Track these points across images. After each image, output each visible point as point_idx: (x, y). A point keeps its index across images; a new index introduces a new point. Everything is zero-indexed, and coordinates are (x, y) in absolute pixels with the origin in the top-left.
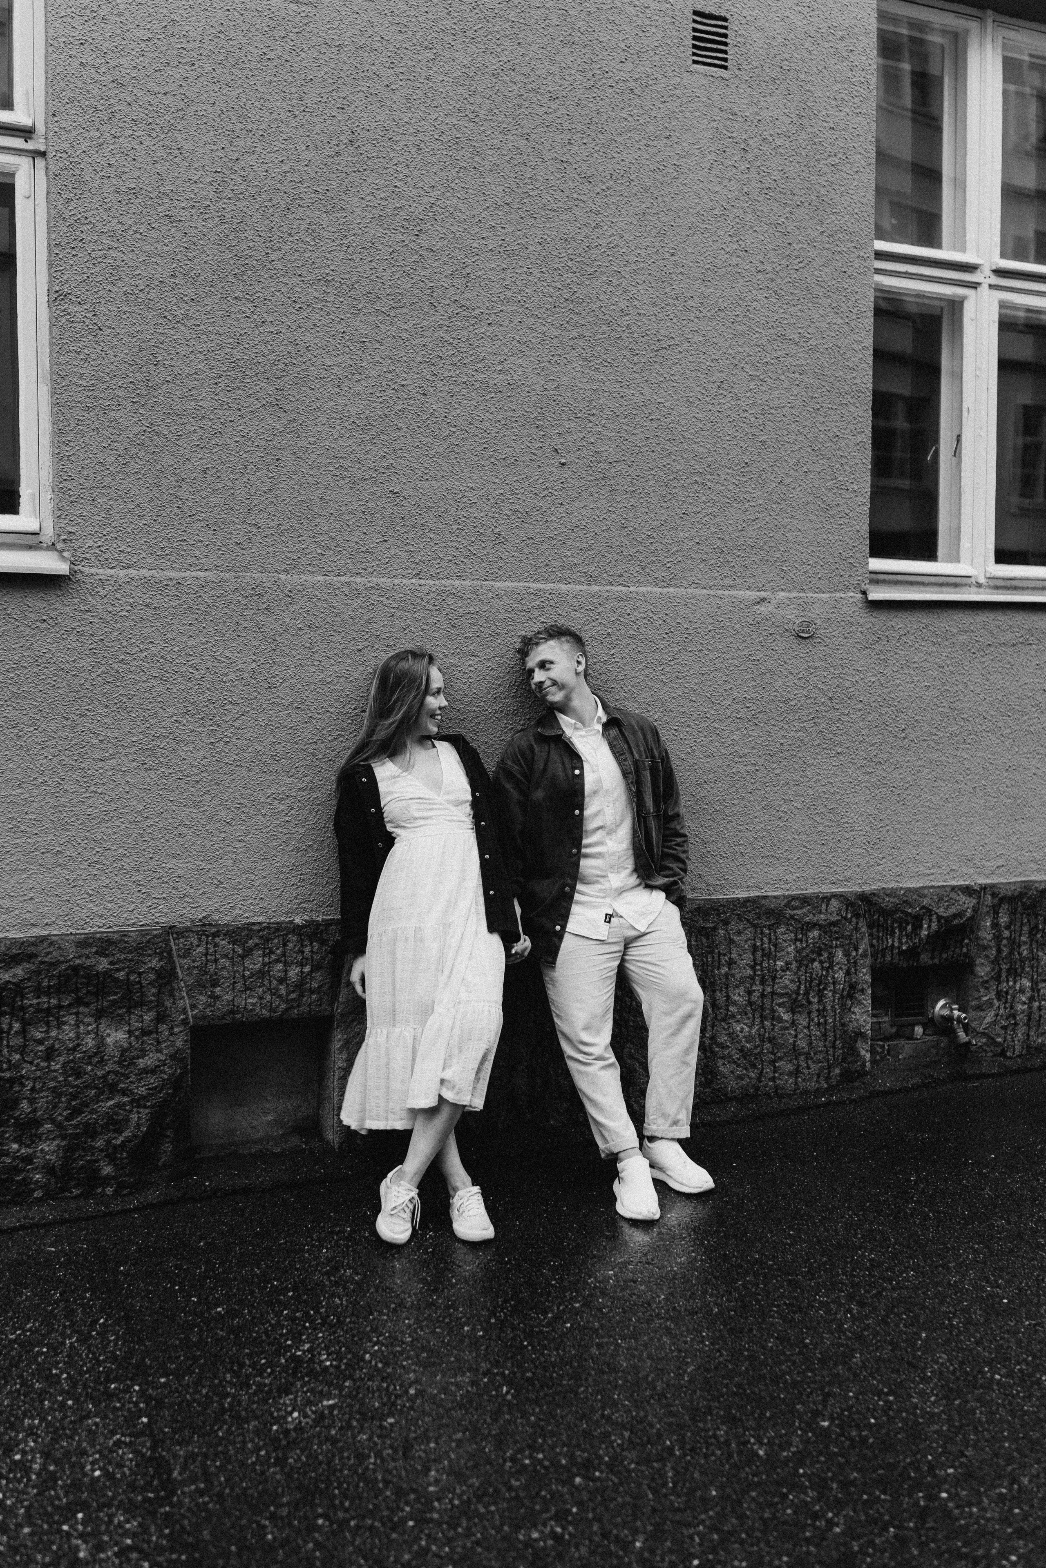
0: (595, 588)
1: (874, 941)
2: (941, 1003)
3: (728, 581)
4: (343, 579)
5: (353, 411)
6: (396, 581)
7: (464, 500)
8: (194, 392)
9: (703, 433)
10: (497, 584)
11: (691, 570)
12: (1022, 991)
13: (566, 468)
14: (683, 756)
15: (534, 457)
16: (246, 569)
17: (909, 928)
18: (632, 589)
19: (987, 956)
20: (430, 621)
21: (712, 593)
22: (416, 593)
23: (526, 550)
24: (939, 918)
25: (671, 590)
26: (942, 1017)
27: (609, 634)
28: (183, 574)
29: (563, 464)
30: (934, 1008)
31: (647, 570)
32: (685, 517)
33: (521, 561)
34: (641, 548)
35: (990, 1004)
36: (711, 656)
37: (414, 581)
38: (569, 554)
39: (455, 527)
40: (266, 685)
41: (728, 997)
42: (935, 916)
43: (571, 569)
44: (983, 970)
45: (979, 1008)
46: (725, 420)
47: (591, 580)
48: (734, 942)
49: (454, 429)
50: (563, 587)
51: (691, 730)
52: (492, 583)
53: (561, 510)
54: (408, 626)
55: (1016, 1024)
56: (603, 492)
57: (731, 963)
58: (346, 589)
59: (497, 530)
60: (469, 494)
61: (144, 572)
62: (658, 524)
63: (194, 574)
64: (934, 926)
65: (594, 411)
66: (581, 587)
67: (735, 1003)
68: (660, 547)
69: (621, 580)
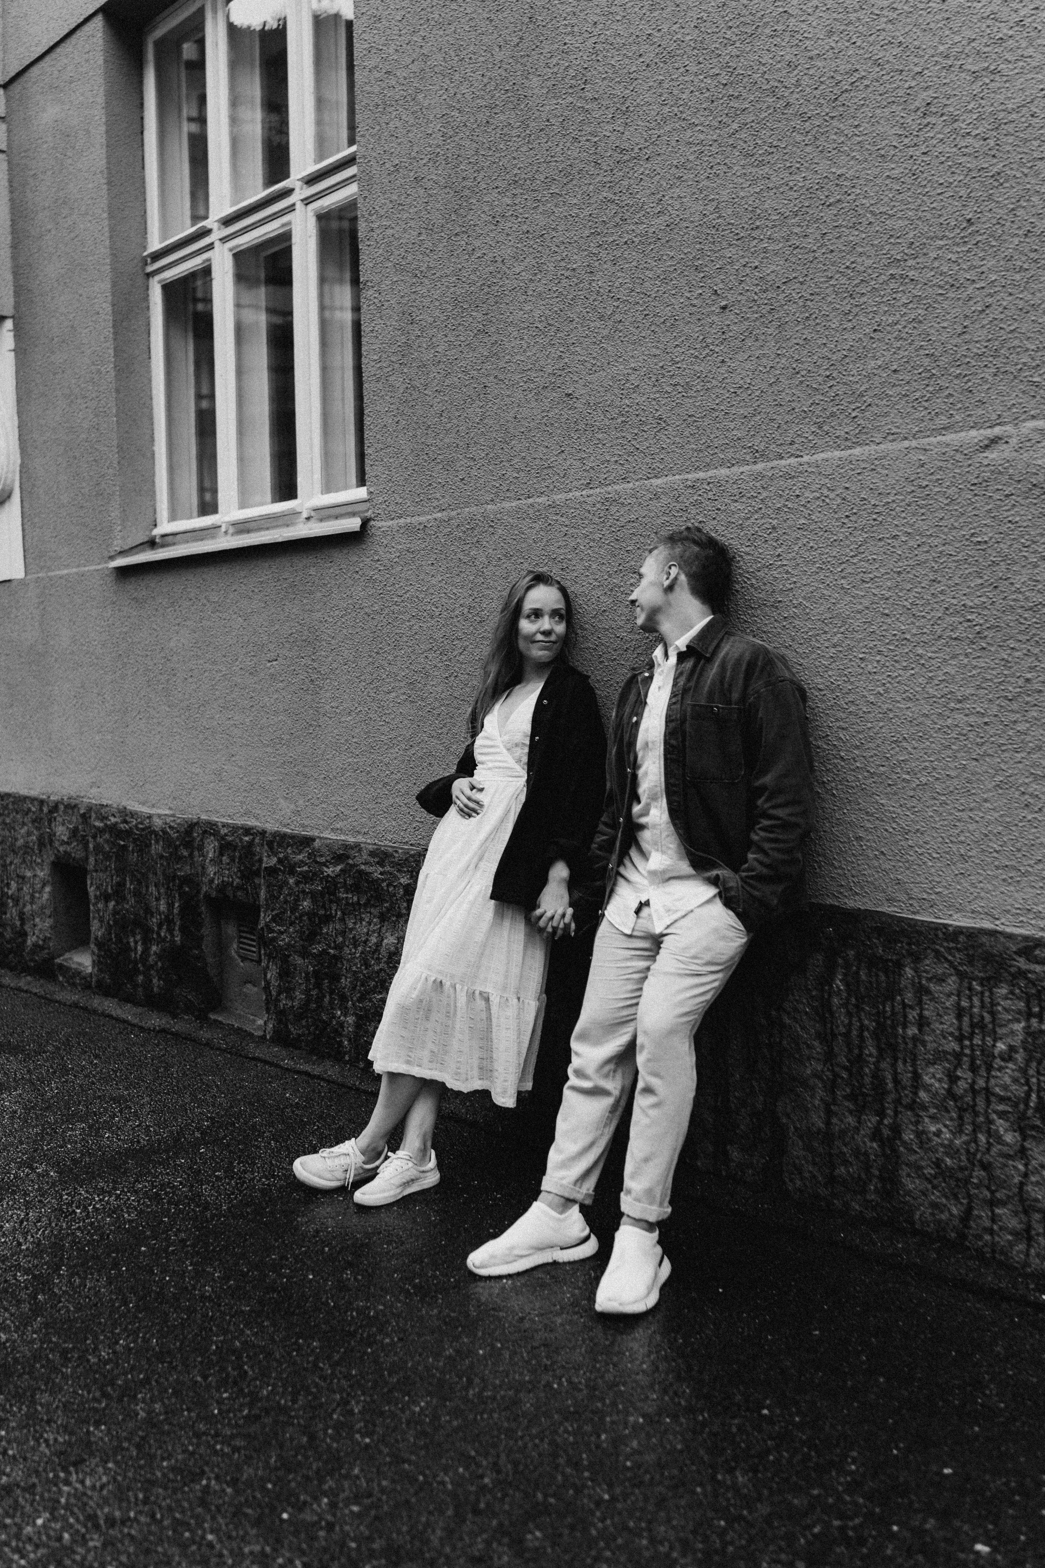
0: (760, 466)
3: (943, 420)
4: (531, 501)
5: (537, 313)
6: (569, 496)
8: (434, 339)
9: (900, 197)
11: (887, 414)
13: (727, 311)
14: (872, 698)
15: (694, 310)
16: (467, 504)
18: (806, 458)
20: (597, 536)
21: (914, 443)
22: (584, 506)
23: (687, 432)
25: (857, 451)
27: (774, 528)
28: (429, 517)
31: (826, 428)
32: (876, 335)
33: (682, 447)
36: (912, 543)
38: (732, 426)
39: (620, 421)
40: (478, 619)
41: (916, 1076)
43: (734, 446)
46: (936, 162)
47: (758, 455)
48: (928, 992)
50: (723, 472)
51: (883, 659)
53: (723, 370)
56: (770, 331)
57: (922, 1023)
58: (531, 511)
59: (658, 415)
60: (631, 378)
61: (409, 520)
62: (839, 355)
63: (435, 516)
65: (758, 223)
66: (747, 468)
67: (927, 1088)
69: (792, 449)
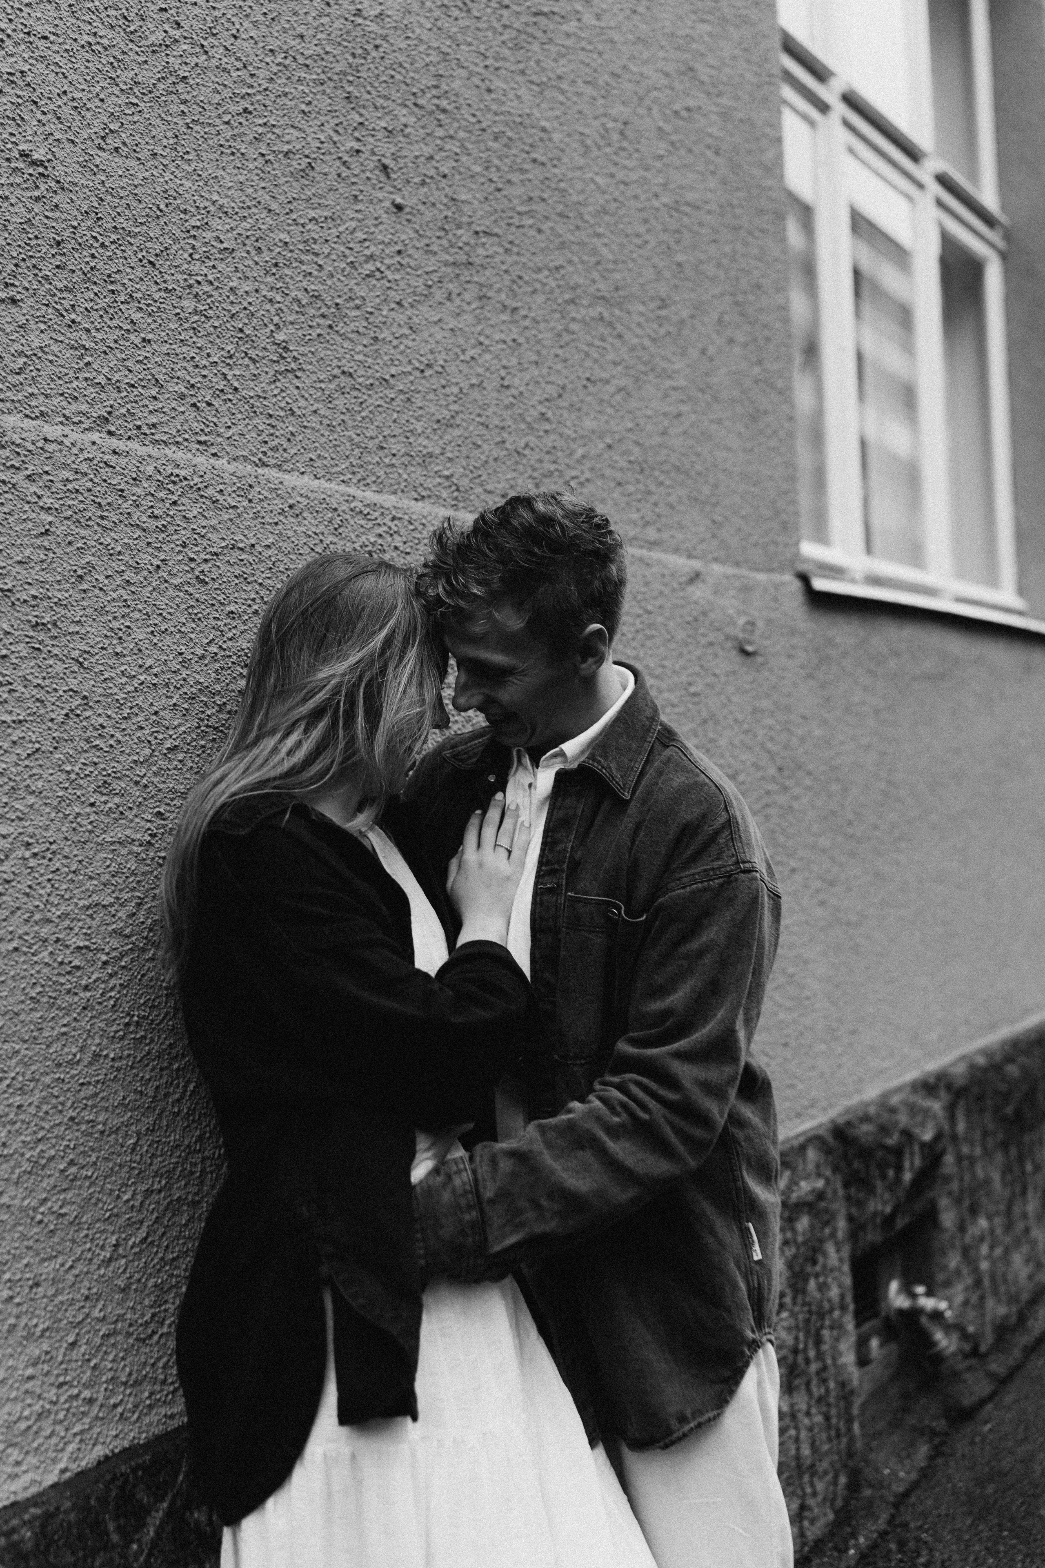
1: (854, 1211)
2: (894, 1286)
6: (52, 431)
7: (208, 235)
10: (291, 480)
12: (982, 1239)
13: (404, 216)
15: (345, 173)
17: (891, 1173)
19: (950, 1194)
20: (145, 558)
22: (105, 472)
23: (340, 402)
24: (923, 1145)
26: (901, 1312)
29: (399, 208)
30: (886, 1297)
34: (533, 440)
35: (958, 1272)
37: (95, 436)
39: (189, 304)
42: (916, 1148)
43: (423, 465)
44: (948, 1219)
45: (947, 1284)
49: (177, 34)
52: (274, 473)
53: (400, 317)
54: (90, 567)
55: (982, 1298)
56: (467, 296)
59: (280, 337)
60: (215, 223)
64: (918, 1162)
68: (560, 443)
